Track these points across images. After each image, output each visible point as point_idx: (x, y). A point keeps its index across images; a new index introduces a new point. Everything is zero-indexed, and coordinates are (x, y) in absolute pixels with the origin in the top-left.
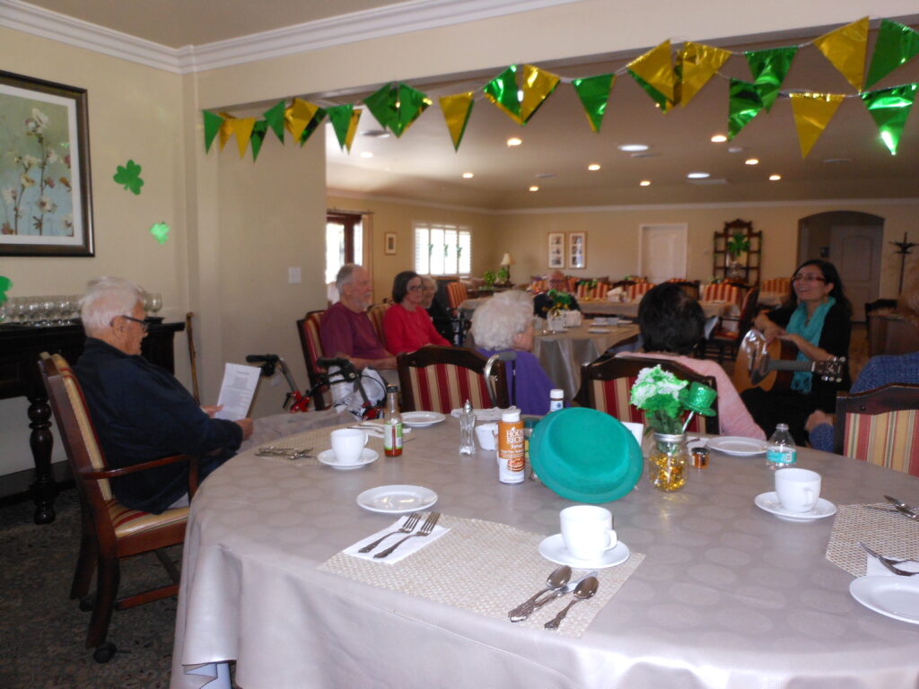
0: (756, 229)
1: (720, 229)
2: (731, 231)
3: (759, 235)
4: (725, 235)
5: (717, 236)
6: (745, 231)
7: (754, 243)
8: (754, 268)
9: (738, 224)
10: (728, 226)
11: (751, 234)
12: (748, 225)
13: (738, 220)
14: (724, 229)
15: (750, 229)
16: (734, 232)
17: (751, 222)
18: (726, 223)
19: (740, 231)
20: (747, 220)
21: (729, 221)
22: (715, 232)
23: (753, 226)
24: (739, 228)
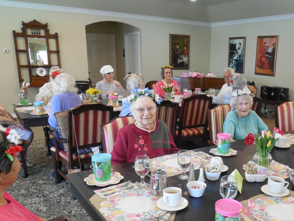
0: (52, 31)
1: (18, 29)
2: (29, 32)
3: (56, 37)
4: (24, 34)
5: (16, 35)
6: (42, 32)
9: (35, 25)
10: (26, 26)
11: (49, 36)
12: (45, 27)
13: (35, 21)
14: (22, 29)
15: (47, 31)
16: (32, 33)
17: (47, 24)
18: (24, 24)
19: (38, 32)
20: (43, 22)
21: (27, 21)
22: (14, 31)
23: (49, 28)
24: (37, 29)
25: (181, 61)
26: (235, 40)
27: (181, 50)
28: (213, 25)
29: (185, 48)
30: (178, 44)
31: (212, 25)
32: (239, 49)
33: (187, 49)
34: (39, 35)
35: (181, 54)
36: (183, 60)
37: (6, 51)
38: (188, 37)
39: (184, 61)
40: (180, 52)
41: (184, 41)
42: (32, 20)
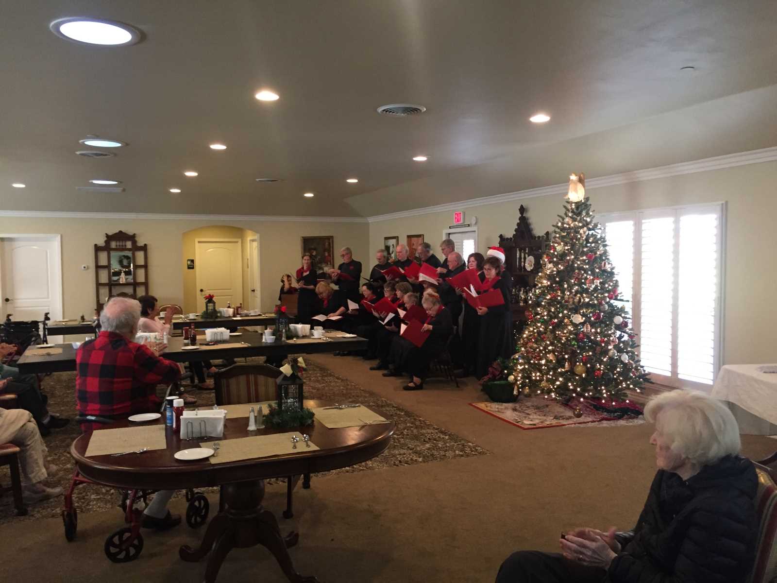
0: (141, 243)
1: (101, 242)
2: (113, 244)
3: (144, 248)
4: (107, 248)
5: (97, 249)
6: (129, 244)
7: (140, 255)
8: (142, 284)
9: (121, 236)
10: (109, 238)
11: (136, 248)
12: (132, 238)
13: (121, 232)
14: (106, 242)
15: (134, 242)
16: (117, 246)
17: (135, 234)
18: (107, 236)
19: (124, 244)
20: (130, 232)
21: (111, 233)
22: (96, 245)
23: (137, 239)
24: (122, 241)
25: (321, 271)
26: (389, 240)
27: (319, 257)
28: (371, 220)
29: (326, 254)
30: (315, 249)
31: (369, 220)
32: (392, 253)
33: (329, 255)
34: (124, 247)
35: (321, 262)
36: (323, 270)
37: (85, 267)
38: (330, 239)
39: (325, 271)
40: (317, 259)
41: (324, 245)
42: (117, 231)
